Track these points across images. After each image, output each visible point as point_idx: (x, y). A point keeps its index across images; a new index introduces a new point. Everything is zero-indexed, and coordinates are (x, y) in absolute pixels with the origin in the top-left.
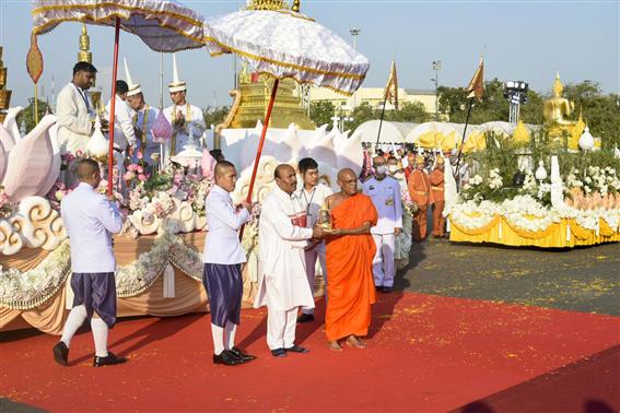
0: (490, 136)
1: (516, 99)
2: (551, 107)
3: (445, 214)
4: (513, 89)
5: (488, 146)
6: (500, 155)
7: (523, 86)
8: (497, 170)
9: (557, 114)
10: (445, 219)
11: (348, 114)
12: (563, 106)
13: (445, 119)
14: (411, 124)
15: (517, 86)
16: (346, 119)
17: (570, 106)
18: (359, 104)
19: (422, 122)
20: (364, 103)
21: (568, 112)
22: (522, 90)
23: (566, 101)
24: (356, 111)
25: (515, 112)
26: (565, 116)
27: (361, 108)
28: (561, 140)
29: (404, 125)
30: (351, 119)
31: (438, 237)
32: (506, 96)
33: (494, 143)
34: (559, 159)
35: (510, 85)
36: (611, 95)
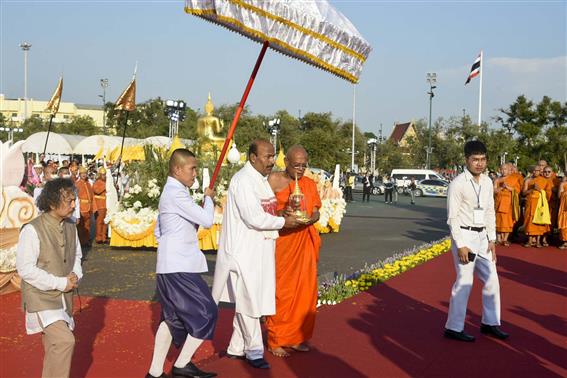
0: (148, 150)
1: (175, 116)
2: (203, 125)
3: (106, 221)
4: (173, 107)
5: (147, 159)
6: (158, 167)
7: (181, 105)
8: (155, 180)
9: (208, 131)
10: (107, 225)
11: (18, 125)
12: (214, 124)
13: (112, 133)
14: (79, 137)
15: (176, 104)
16: (16, 130)
17: (220, 124)
18: (29, 116)
19: (91, 135)
20: (34, 115)
21: (219, 129)
22: (180, 109)
23: (217, 120)
24: (27, 122)
25: (174, 128)
26: (216, 134)
27: (31, 120)
28: (212, 154)
29: (72, 137)
30: (21, 130)
31: (100, 242)
32: (166, 114)
33: (152, 156)
34: (210, 171)
35: (170, 103)
36: (260, 116)
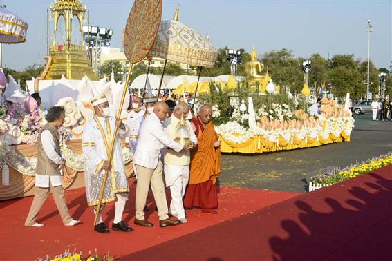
0: (212, 86)
1: (235, 61)
2: (250, 67)
4: (233, 54)
5: (211, 91)
6: (219, 97)
7: (239, 53)
8: (217, 106)
9: (254, 72)
12: (257, 66)
13: (193, 73)
14: (171, 77)
15: (235, 53)
17: (262, 66)
19: (179, 75)
20: (141, 63)
21: (260, 70)
22: (238, 55)
23: (259, 63)
24: (135, 68)
25: (234, 69)
26: (258, 73)
27: (139, 66)
28: (255, 87)
29: (165, 77)
30: (131, 73)
32: (228, 59)
33: (215, 89)
34: (253, 98)
35: (231, 52)
36: (299, 58)
